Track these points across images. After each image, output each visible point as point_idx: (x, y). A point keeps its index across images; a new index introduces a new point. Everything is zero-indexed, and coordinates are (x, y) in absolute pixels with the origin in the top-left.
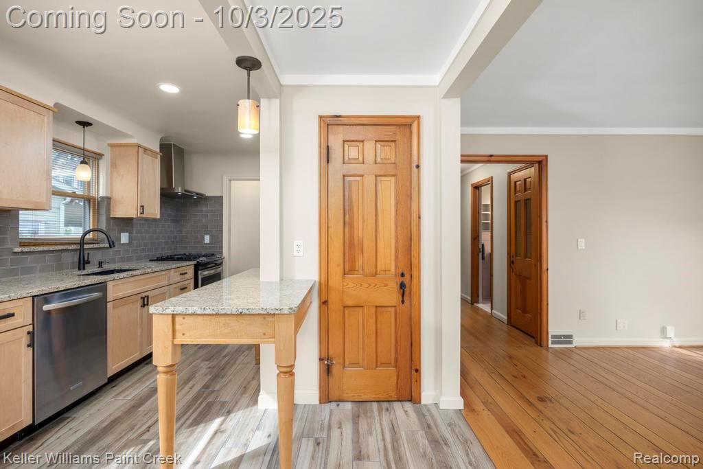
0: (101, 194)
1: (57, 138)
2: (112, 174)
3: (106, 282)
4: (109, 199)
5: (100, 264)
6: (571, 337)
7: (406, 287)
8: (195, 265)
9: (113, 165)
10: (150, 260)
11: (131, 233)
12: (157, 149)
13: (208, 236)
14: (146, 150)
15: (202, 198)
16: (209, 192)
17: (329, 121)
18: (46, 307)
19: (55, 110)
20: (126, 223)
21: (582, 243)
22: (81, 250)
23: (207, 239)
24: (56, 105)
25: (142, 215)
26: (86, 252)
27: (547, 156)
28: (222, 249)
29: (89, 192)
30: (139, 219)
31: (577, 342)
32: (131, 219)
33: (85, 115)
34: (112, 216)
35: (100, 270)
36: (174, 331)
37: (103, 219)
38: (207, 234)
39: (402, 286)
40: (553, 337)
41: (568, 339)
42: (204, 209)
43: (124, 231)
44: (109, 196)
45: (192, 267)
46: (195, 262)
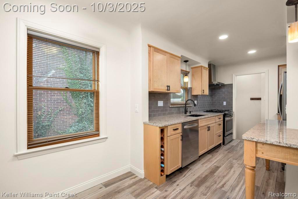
0: (189, 86)
1: (182, 69)
2: (192, 79)
3: (198, 120)
5: (190, 112)
8: (223, 115)
9: (193, 75)
10: (204, 112)
11: (197, 101)
12: (207, 66)
13: (225, 102)
14: (204, 67)
15: (223, 85)
16: (226, 82)
18: (185, 127)
19: (181, 58)
20: (196, 96)
22: (186, 107)
23: (225, 103)
24: (182, 56)
25: (204, 94)
26: (187, 108)
28: (232, 108)
29: (185, 85)
30: (202, 95)
32: (197, 95)
33: (187, 58)
34: (192, 94)
35: (190, 114)
36: (256, 150)
37: (190, 95)
38: (225, 101)
42: (223, 90)
43: (195, 100)
44: (191, 87)
45: (223, 116)
46: (223, 114)
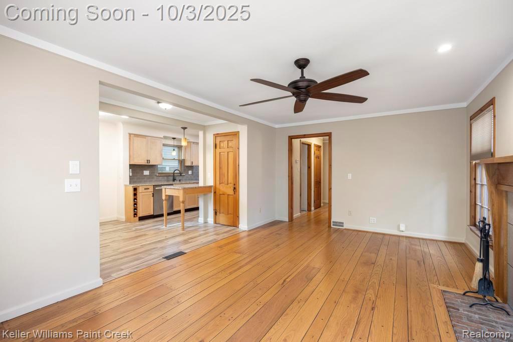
0: (182, 158)
4: (184, 160)
5: (180, 180)
6: (343, 223)
7: (235, 189)
11: (192, 171)
17: (216, 135)
19: (163, 138)
21: (350, 176)
24: (164, 136)
26: (175, 177)
27: (331, 133)
29: (179, 158)
31: (346, 226)
32: (192, 166)
34: (185, 165)
37: (183, 166)
39: (235, 188)
40: (333, 222)
41: (341, 224)
43: (190, 170)
